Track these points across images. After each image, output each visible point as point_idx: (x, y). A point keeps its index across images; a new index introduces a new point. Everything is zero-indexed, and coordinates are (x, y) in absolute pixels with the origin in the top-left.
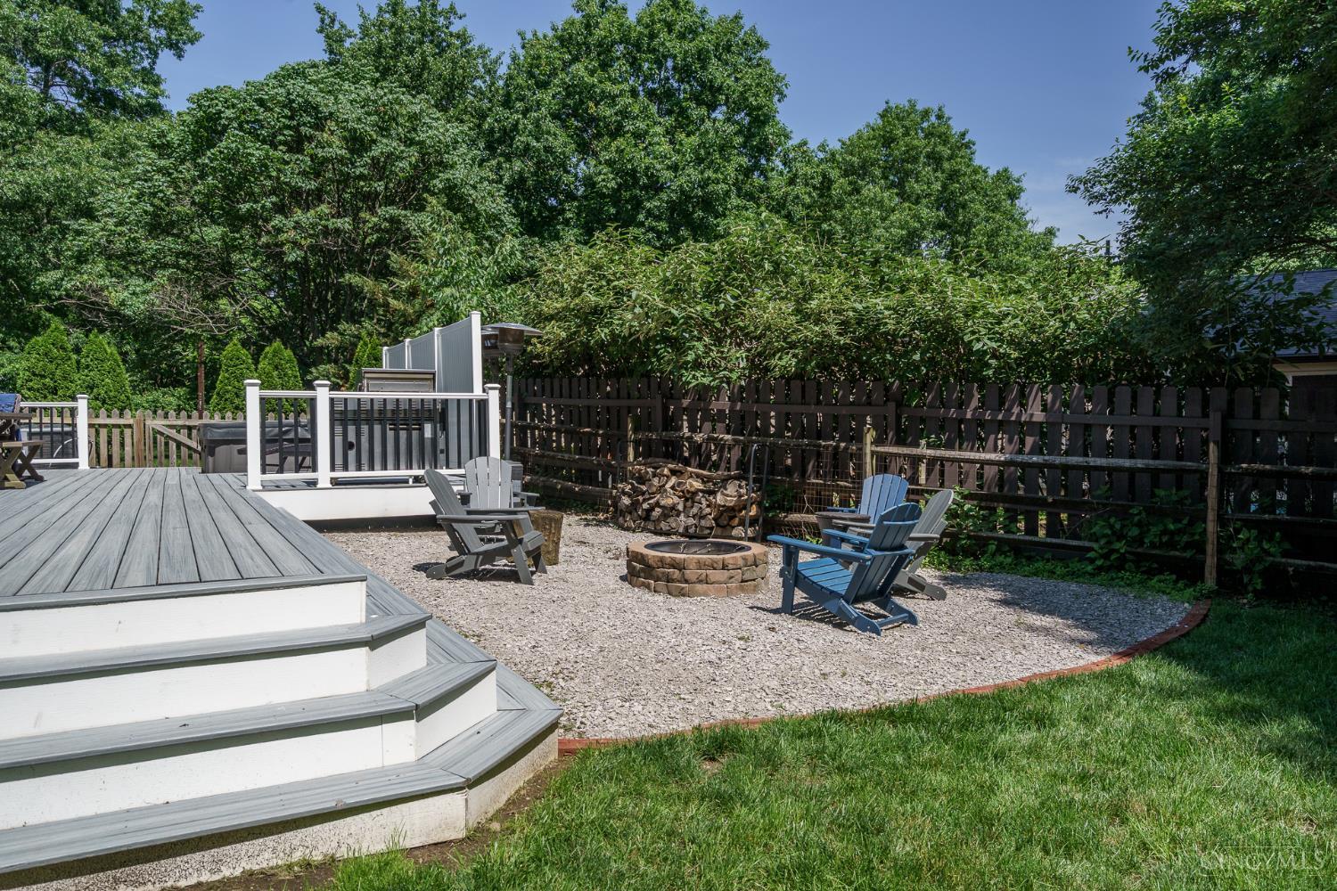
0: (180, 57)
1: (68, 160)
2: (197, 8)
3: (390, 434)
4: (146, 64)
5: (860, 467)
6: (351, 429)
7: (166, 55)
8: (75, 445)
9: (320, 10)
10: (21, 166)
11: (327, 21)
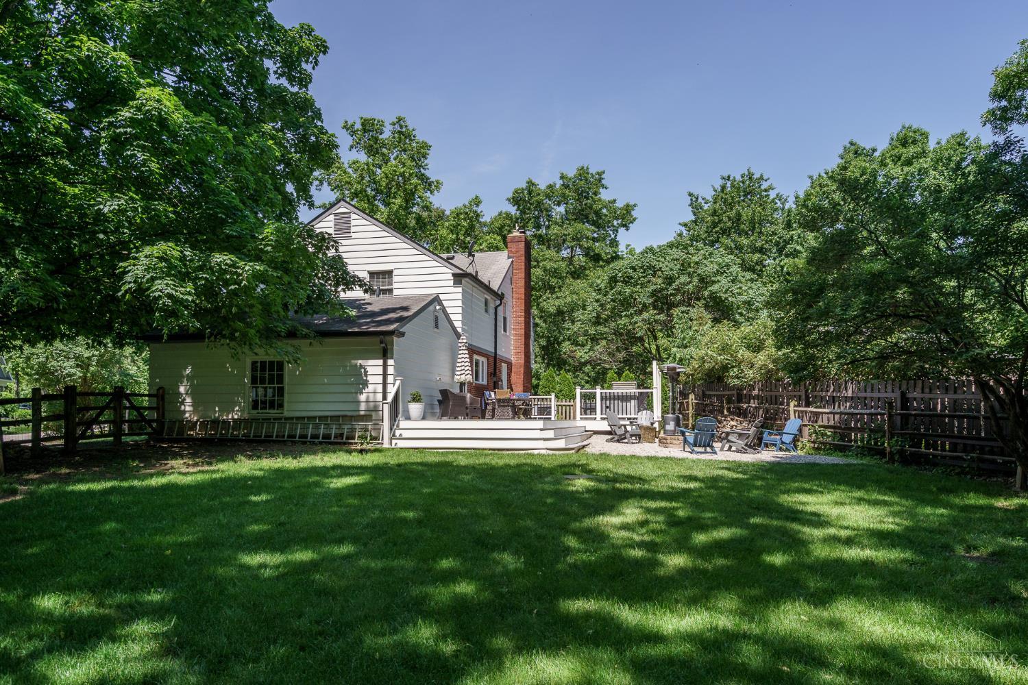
0: (627, 230)
1: (575, 293)
2: (635, 205)
3: (620, 404)
4: (613, 236)
5: (789, 415)
6: (608, 402)
7: (622, 230)
8: (550, 411)
9: (690, 195)
10: (558, 298)
11: (694, 199)
